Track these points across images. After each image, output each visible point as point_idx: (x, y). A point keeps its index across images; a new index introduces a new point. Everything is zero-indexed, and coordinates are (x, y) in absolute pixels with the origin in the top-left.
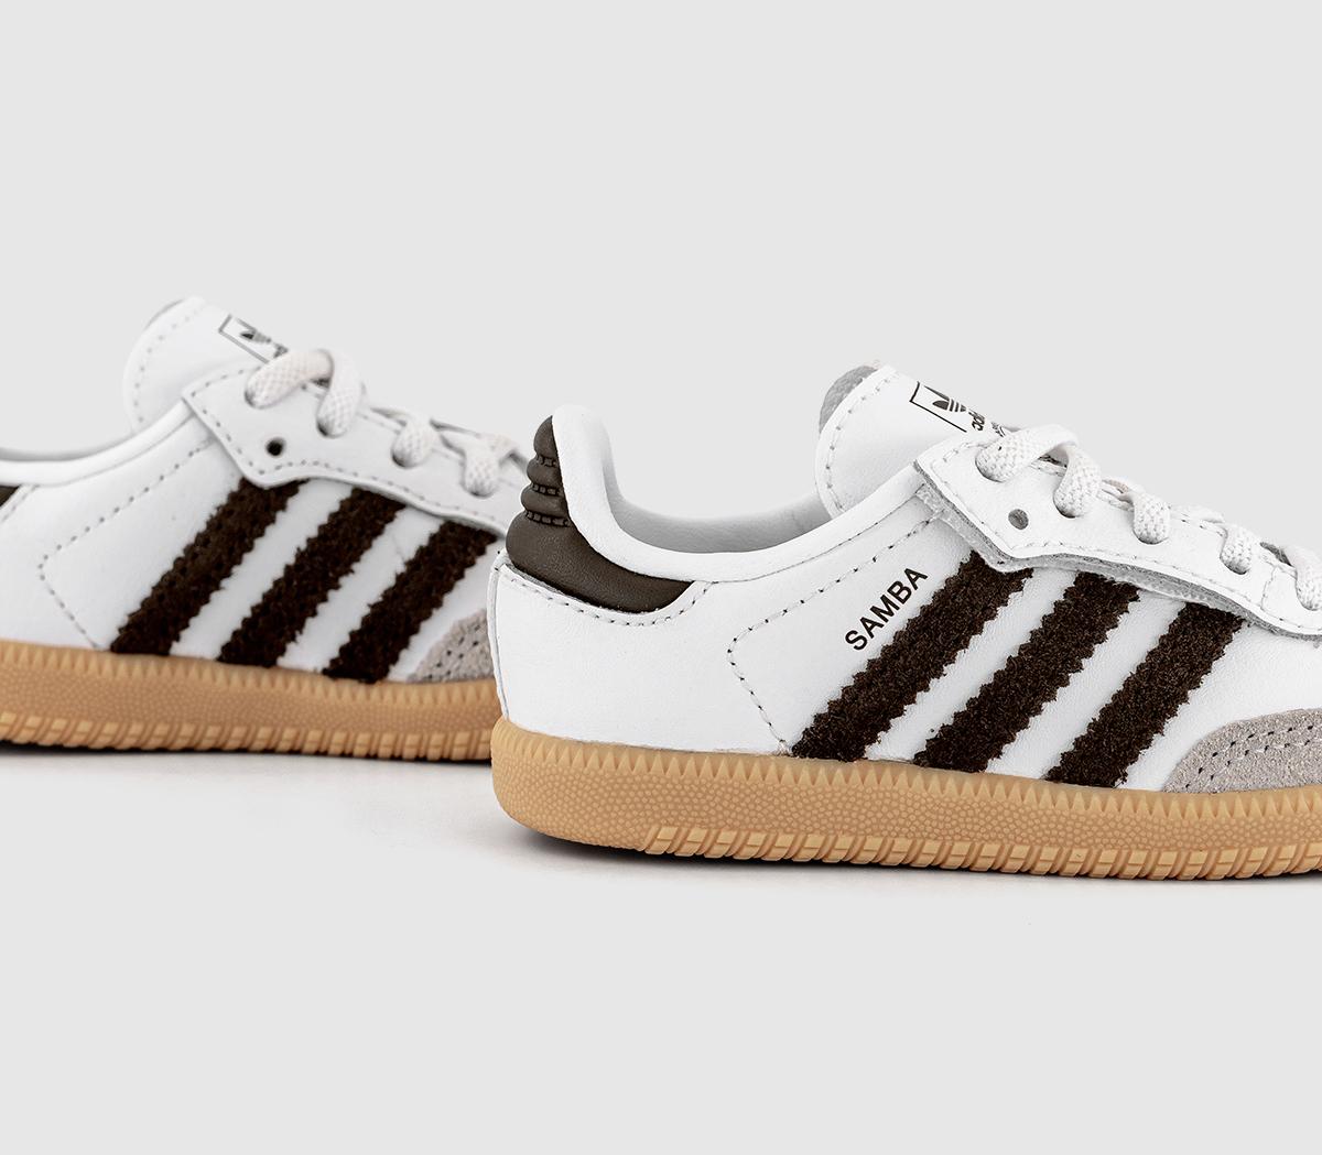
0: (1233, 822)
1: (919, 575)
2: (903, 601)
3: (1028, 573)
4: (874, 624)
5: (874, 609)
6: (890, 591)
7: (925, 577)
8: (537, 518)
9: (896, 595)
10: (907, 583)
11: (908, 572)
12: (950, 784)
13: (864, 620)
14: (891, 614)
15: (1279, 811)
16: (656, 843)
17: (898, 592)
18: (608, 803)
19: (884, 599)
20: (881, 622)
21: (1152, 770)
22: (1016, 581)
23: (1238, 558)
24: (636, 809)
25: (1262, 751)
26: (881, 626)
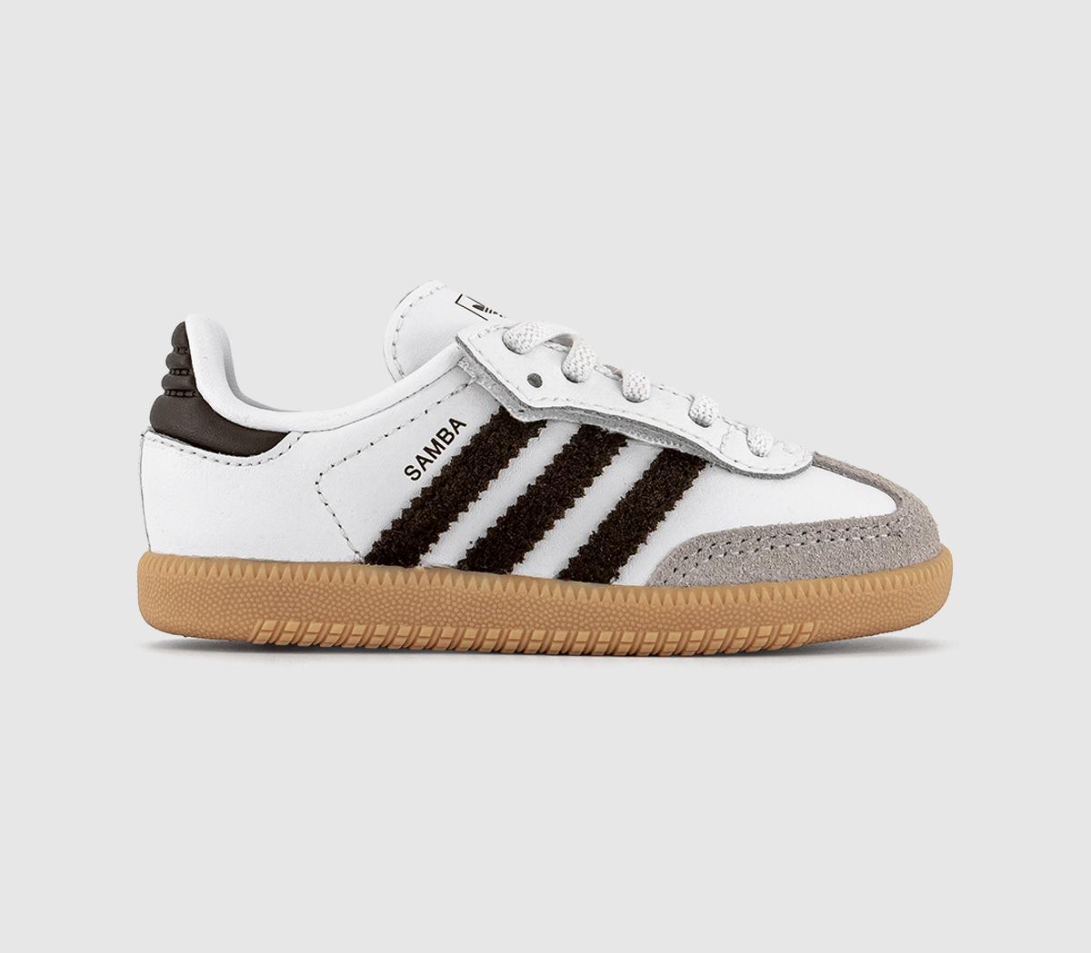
0: (701, 608)
1: (460, 424)
2: (448, 443)
3: (543, 423)
4: (426, 460)
5: (426, 449)
6: (438, 435)
7: (465, 425)
8: (173, 393)
9: (443, 439)
10: (451, 429)
11: (452, 421)
12: (484, 583)
13: (418, 458)
14: (439, 453)
15: (736, 600)
16: (260, 634)
17: (444, 436)
18: (224, 603)
19: (434, 441)
20: (431, 458)
21: (638, 570)
22: (534, 429)
23: (702, 416)
24: (245, 607)
25: (722, 555)
26: (432, 462)
